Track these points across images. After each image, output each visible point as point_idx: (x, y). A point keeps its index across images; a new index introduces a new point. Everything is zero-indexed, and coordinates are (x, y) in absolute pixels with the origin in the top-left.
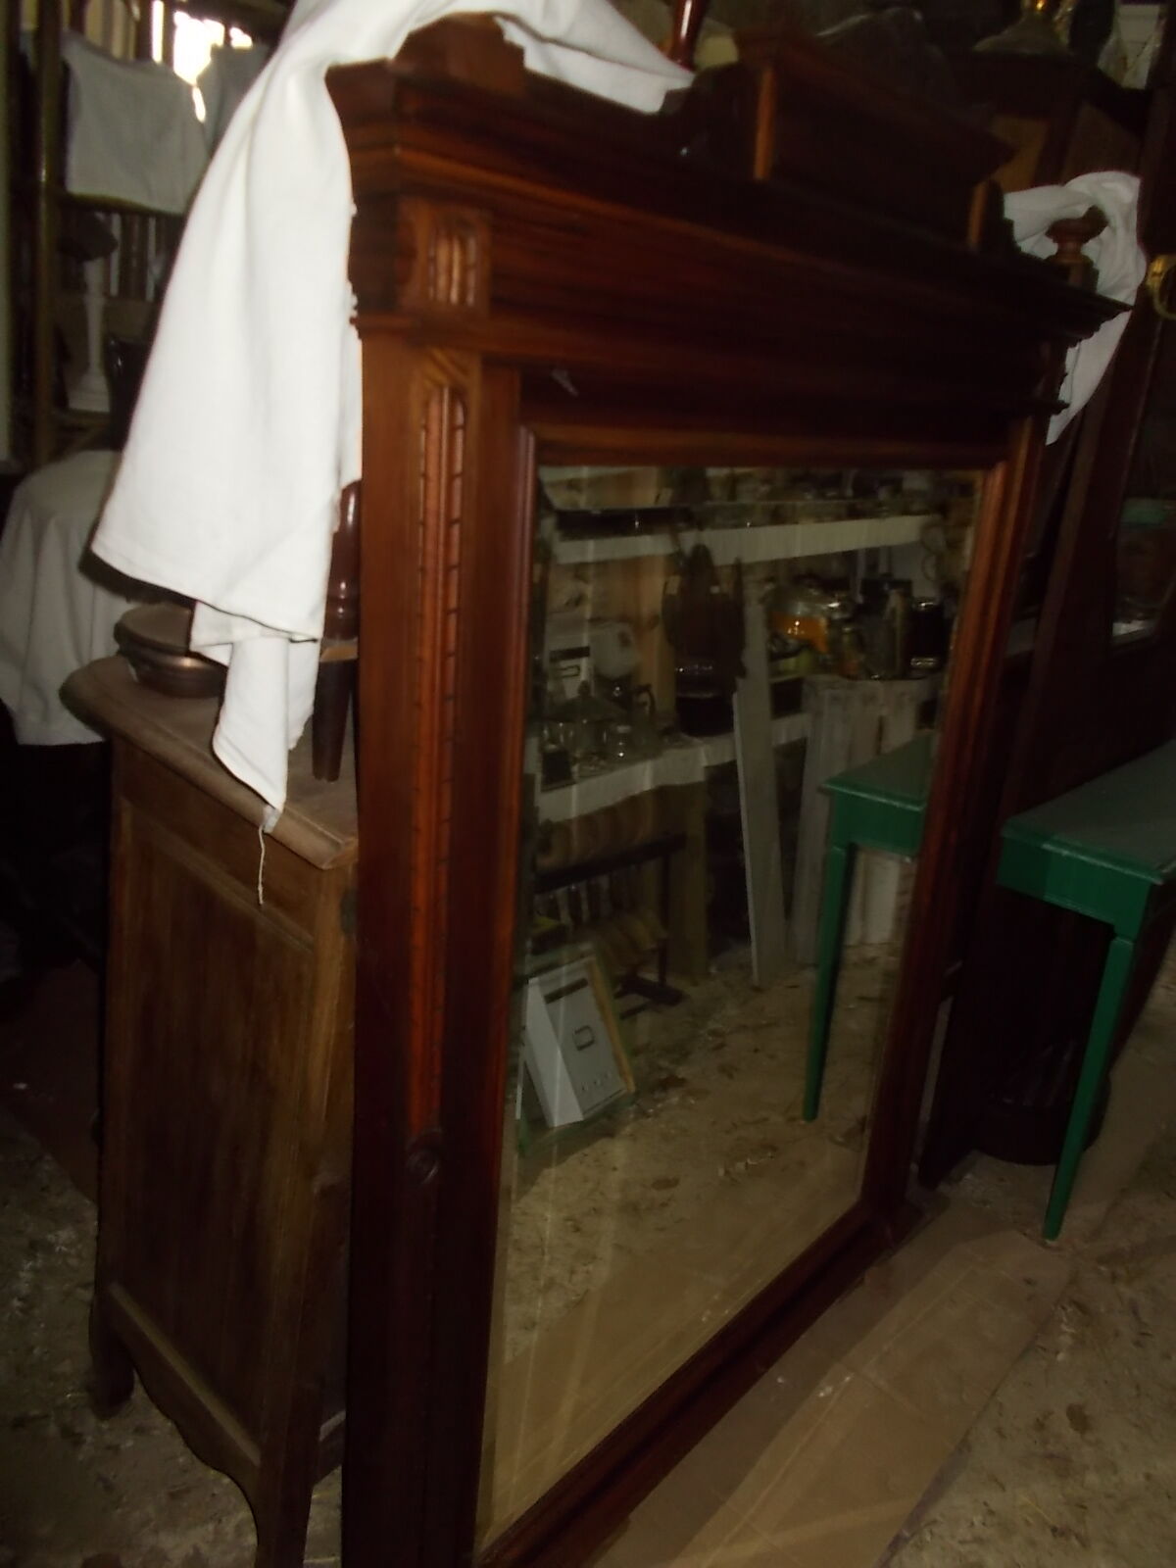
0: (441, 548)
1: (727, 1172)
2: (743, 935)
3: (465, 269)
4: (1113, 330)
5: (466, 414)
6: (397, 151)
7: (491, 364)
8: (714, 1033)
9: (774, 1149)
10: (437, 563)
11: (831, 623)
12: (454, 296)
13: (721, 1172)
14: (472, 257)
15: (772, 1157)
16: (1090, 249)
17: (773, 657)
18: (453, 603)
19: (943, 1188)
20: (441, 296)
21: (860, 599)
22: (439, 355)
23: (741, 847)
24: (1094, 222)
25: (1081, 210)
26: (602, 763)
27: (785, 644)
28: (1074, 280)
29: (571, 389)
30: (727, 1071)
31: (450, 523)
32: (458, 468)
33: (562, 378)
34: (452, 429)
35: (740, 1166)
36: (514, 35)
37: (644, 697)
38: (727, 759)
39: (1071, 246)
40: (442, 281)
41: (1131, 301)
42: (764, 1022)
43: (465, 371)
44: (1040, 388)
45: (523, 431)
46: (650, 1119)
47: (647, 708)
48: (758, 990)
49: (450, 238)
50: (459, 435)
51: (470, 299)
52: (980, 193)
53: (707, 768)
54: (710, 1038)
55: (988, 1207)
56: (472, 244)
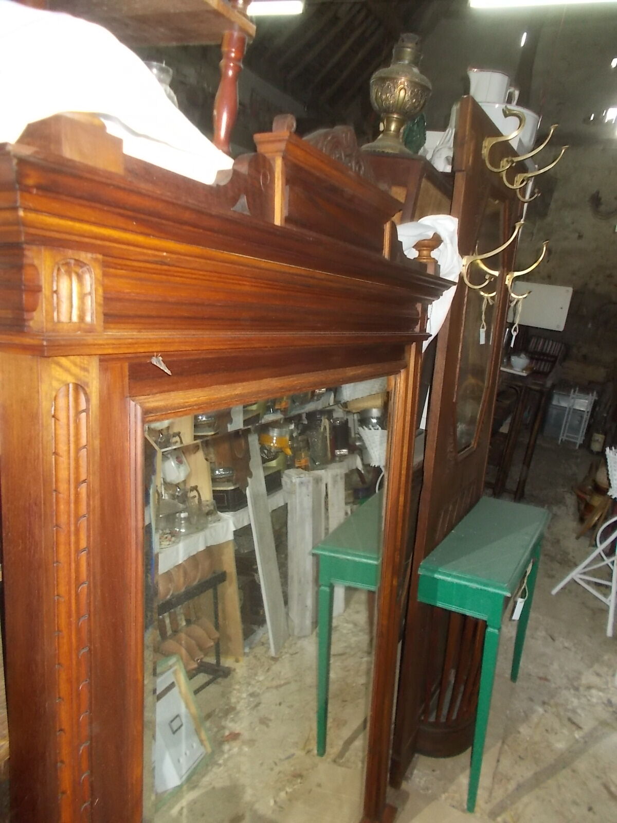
0: (72, 506)
1: (275, 802)
2: (262, 622)
3: (82, 297)
4: (449, 295)
5: (88, 400)
6: (21, 213)
7: (105, 361)
8: (252, 695)
9: (300, 776)
10: (69, 516)
11: (292, 438)
12: (75, 318)
13: (272, 803)
14: (88, 289)
15: (301, 783)
16: (434, 254)
17: (264, 461)
18: (83, 544)
19: (405, 786)
20: (64, 318)
21: (306, 422)
22: (63, 360)
23: (256, 570)
24: (436, 241)
25: (430, 234)
26: (173, 539)
27: (269, 451)
28: (430, 271)
29: (167, 371)
30: (264, 721)
31: (78, 483)
32: (84, 441)
33: (158, 362)
34: (78, 413)
35: (283, 794)
36: (112, 129)
37: (195, 493)
38: (246, 524)
39: (425, 253)
40: (64, 307)
41: (457, 281)
42: (282, 682)
43: (85, 370)
44: (417, 329)
45: (132, 403)
46: (222, 768)
47: (196, 500)
48: (274, 659)
49: (69, 273)
50: (84, 415)
51: (88, 319)
52: (387, 227)
53: (234, 531)
54: (251, 699)
55: (430, 791)
56: (88, 279)
